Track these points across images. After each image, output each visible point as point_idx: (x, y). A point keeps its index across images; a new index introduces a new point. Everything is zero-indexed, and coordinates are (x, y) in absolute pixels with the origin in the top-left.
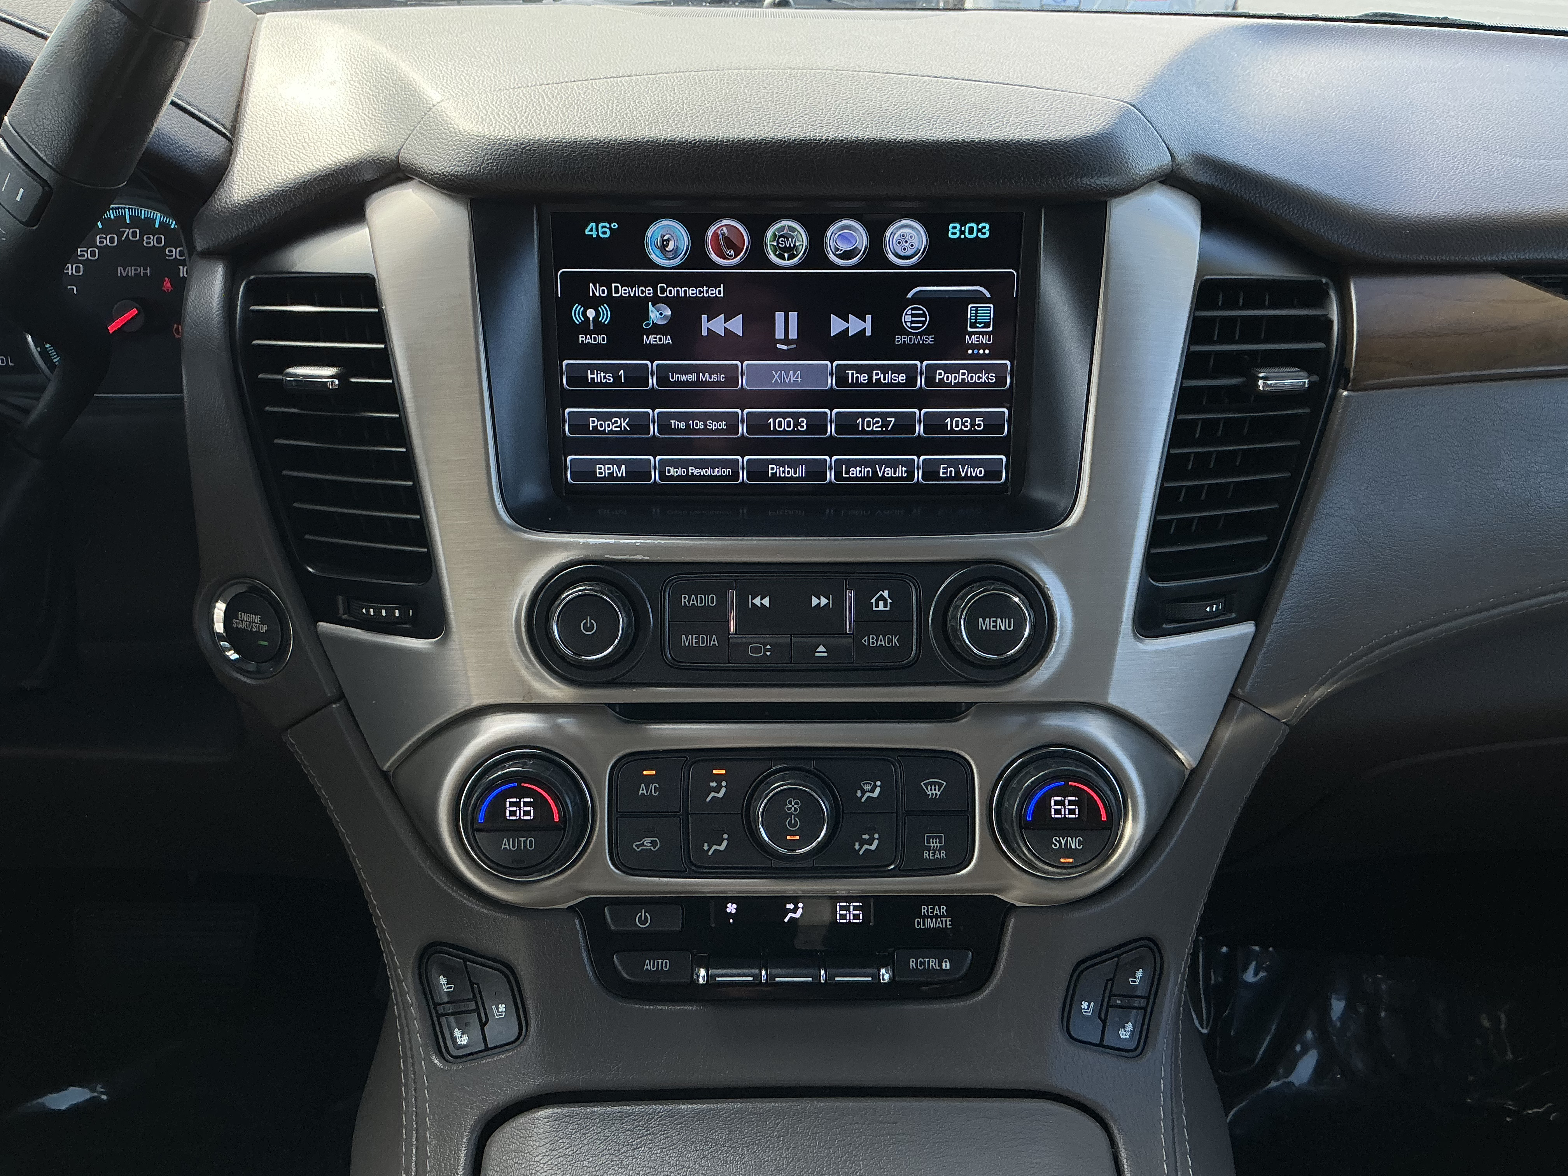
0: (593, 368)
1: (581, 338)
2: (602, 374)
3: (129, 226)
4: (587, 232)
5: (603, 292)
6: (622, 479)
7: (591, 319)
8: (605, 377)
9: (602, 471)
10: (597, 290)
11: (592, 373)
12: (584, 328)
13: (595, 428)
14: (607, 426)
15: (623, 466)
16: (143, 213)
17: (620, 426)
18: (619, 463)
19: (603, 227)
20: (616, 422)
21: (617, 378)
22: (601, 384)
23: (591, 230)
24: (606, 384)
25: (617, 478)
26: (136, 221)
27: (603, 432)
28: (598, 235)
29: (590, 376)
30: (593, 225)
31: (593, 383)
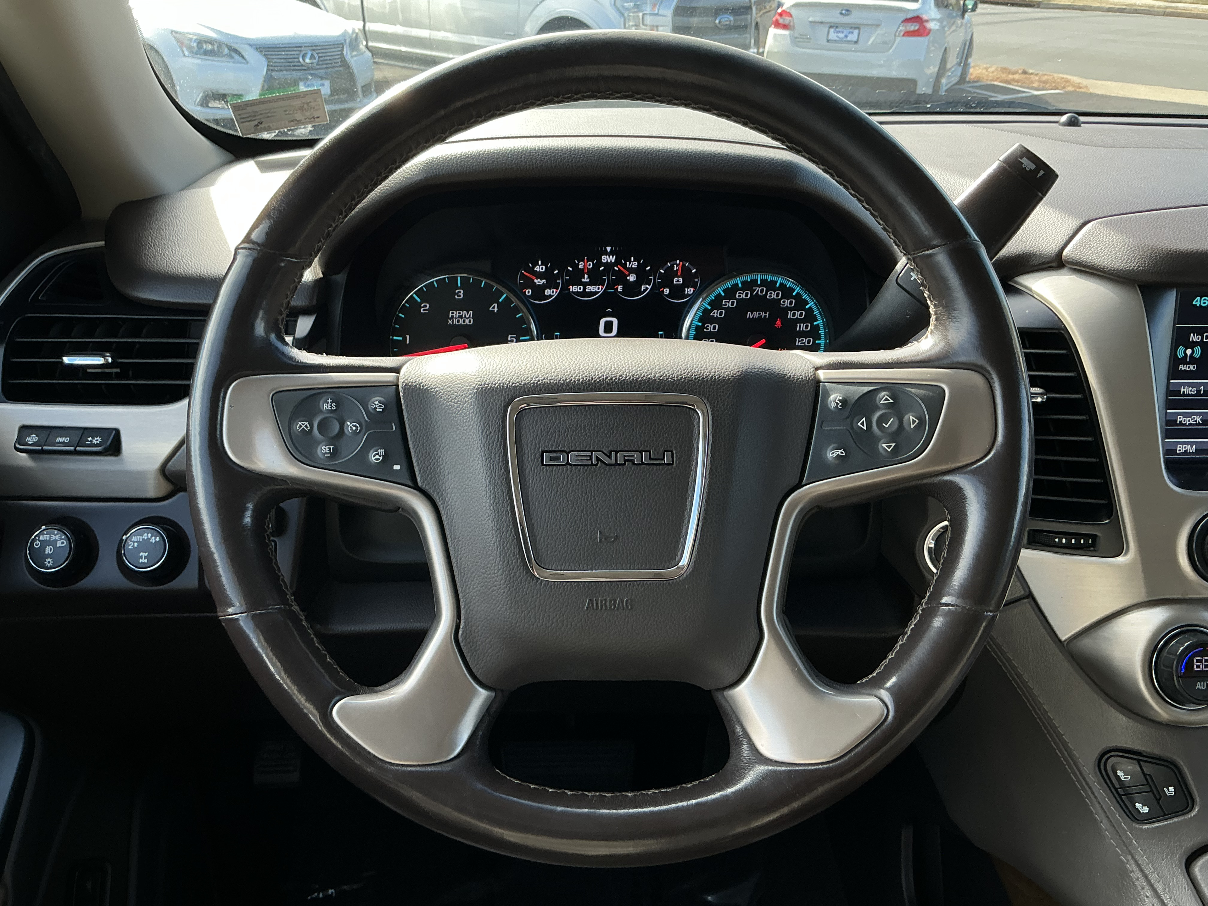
0: (1184, 385)
1: (1182, 367)
2: (1190, 389)
3: (759, 286)
4: (1194, 303)
5: (1198, 339)
6: (1192, 454)
7: (1188, 355)
8: (1191, 391)
9: (1181, 449)
10: (1194, 337)
11: (1184, 388)
12: (1184, 361)
13: (1181, 422)
14: (1187, 421)
15: (1194, 446)
16: (769, 278)
17: (1196, 421)
18: (1191, 444)
19: (1205, 300)
20: (1194, 418)
21: (1199, 391)
22: (1189, 395)
23: (1197, 301)
24: (1192, 395)
25: (1190, 454)
26: (764, 283)
27: (1185, 425)
28: (1200, 305)
29: (1182, 390)
30: (1198, 298)
31: (1184, 395)
